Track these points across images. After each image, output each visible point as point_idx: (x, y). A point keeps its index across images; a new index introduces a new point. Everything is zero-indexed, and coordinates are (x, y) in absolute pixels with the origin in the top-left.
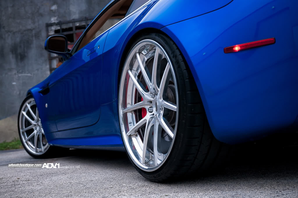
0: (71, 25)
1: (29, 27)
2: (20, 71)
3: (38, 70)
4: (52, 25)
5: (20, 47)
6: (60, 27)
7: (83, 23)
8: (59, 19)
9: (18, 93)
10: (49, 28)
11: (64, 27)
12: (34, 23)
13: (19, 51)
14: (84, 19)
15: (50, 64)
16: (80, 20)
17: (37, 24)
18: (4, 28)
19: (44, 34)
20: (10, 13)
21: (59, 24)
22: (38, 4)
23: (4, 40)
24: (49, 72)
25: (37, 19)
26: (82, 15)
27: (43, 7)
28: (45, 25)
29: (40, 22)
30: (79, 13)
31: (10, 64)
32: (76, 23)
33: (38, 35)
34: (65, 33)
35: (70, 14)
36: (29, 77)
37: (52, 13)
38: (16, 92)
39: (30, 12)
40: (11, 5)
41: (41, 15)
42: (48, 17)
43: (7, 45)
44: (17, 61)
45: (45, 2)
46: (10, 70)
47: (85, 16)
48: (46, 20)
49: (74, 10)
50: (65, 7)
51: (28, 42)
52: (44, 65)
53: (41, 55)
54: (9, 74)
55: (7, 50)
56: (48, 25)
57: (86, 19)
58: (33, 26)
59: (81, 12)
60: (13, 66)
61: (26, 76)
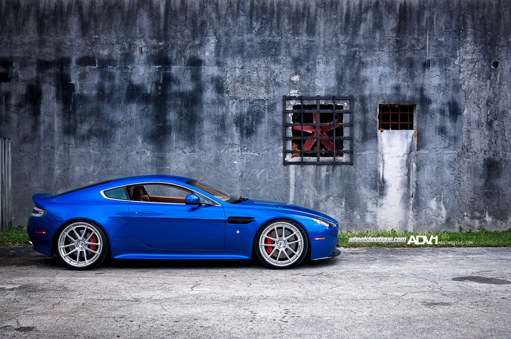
0: (315, 102)
1: (261, 97)
2: (245, 148)
3: (268, 150)
4: (291, 98)
5: (248, 119)
6: (302, 103)
7: (330, 103)
8: (301, 94)
9: (240, 174)
10: (287, 103)
11: (306, 103)
12: (268, 92)
13: (245, 124)
14: (332, 98)
15: (285, 145)
16: (326, 98)
17: (271, 95)
18: (228, 92)
19: (279, 108)
20: (237, 75)
21: (300, 98)
22: (276, 71)
23: (227, 107)
24: (282, 155)
25: (272, 89)
26: (329, 92)
27: (281, 76)
28: (282, 98)
29: (276, 93)
30: (326, 90)
31: (232, 137)
32: (321, 101)
33: (271, 108)
34: (307, 111)
35: (314, 89)
36: (256, 156)
37: (292, 84)
38: (237, 173)
39: (264, 78)
40: (240, 66)
41: (278, 85)
42: (287, 89)
43: (230, 114)
44: (242, 136)
45: (285, 69)
46: (232, 145)
47: (333, 94)
48: (284, 91)
49: (320, 85)
50: (309, 80)
51: (258, 115)
52: (277, 145)
53: (274, 133)
54: (230, 150)
55: (229, 120)
56: (286, 99)
57: (334, 98)
58: (267, 97)
59: (328, 89)
60: (236, 141)
61: (253, 155)
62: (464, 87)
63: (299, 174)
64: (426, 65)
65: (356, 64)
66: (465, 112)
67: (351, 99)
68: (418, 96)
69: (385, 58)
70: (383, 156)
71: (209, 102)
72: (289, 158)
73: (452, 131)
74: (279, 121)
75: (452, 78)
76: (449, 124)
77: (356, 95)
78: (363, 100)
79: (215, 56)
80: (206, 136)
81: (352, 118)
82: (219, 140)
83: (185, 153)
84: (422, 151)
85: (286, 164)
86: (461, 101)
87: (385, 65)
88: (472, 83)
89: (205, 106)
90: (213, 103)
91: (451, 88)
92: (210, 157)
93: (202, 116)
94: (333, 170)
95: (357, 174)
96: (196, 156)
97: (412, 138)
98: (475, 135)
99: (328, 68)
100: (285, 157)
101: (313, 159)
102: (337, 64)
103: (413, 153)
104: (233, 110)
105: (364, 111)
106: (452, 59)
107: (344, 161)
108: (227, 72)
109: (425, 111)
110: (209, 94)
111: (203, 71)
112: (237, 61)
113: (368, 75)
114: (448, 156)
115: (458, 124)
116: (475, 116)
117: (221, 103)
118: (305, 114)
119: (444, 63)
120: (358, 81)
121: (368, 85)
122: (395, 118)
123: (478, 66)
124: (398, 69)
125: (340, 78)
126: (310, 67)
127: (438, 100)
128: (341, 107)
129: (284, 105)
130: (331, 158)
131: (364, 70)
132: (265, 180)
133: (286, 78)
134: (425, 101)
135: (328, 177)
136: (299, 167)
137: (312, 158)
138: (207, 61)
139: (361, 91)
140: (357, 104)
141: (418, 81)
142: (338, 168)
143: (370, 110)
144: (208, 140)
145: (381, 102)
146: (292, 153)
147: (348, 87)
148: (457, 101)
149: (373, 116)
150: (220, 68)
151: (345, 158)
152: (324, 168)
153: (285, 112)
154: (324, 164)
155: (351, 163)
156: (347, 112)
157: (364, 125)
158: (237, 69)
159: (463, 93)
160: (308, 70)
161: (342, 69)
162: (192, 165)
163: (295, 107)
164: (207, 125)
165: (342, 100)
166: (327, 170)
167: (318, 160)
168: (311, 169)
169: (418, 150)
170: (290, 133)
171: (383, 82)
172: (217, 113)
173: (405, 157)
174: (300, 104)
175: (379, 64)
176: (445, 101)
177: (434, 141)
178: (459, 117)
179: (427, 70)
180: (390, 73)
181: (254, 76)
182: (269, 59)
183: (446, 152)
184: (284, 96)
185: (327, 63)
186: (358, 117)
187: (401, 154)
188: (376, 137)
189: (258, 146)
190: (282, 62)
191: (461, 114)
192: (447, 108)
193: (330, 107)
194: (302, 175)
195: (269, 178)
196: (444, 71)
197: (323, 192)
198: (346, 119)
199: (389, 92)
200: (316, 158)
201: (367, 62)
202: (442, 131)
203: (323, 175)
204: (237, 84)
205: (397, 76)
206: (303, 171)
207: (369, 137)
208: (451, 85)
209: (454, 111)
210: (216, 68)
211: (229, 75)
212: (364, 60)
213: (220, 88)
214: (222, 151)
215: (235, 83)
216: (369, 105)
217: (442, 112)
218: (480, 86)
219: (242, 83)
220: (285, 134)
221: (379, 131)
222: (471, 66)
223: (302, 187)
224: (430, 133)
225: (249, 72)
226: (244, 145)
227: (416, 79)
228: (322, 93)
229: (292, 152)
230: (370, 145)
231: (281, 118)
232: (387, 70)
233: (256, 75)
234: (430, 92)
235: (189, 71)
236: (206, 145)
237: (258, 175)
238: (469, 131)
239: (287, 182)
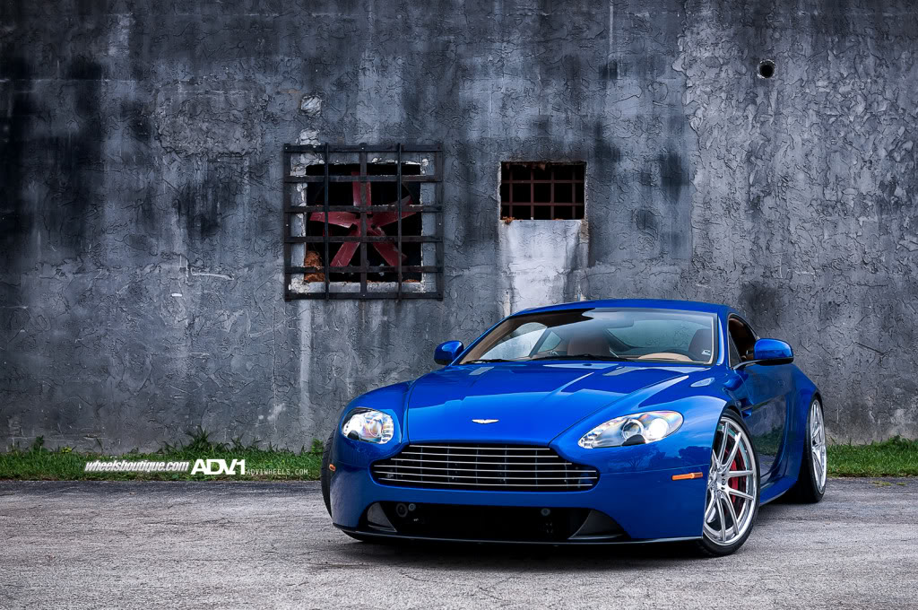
0: (355, 159)
1: (233, 147)
2: (199, 263)
3: (250, 266)
4: (302, 150)
5: (205, 197)
6: (326, 159)
7: (390, 159)
8: (325, 139)
9: (186, 322)
10: (293, 160)
11: (336, 160)
12: (250, 136)
13: (199, 208)
14: (394, 149)
15: (288, 256)
16: (381, 149)
17: (257, 142)
18: (159, 137)
19: (275, 172)
20: (180, 99)
21: (322, 150)
22: (269, 89)
23: (158, 171)
24: (281, 278)
25: (258, 129)
26: (388, 136)
27: (279, 99)
28: (281, 149)
29: (269, 138)
30: (380, 131)
31: (170, 239)
32: (370, 156)
33: (258, 172)
34: (337, 177)
35: (354, 128)
36: (224, 282)
37: (304, 119)
38: (180, 319)
39: (241, 105)
40: (187, 79)
41: (273, 119)
42: (292, 129)
43: (164, 186)
44: (190, 235)
45: (287, 85)
46: (169, 257)
47: (396, 140)
48: (286, 135)
49: (367, 120)
50: (343, 109)
51: (227, 187)
52: (269, 254)
53: (264, 228)
54: (165, 267)
55: (163, 200)
56: (292, 151)
57: (399, 150)
58: (247, 147)
59: (386, 129)
60: (179, 246)
61: (216, 279)
62: (695, 122)
63: (320, 319)
64: (608, 73)
65: (450, 73)
66: (698, 179)
67: (437, 151)
68: (590, 143)
69: (515, 58)
70: (510, 278)
71: (118, 159)
72: (297, 285)
73: (669, 221)
74: (276, 200)
75: (667, 100)
76: (660, 206)
77: (449, 143)
78: (465, 152)
79: (130, 56)
80: (111, 237)
81: (440, 194)
82: (140, 245)
83: (63, 274)
84: (600, 268)
85: (291, 297)
86: (689, 153)
87: (514, 73)
88: (713, 112)
89: (107, 169)
90: (127, 161)
91: (665, 125)
92: (119, 284)
93: (101, 190)
94: (398, 311)
95: (452, 320)
96: (88, 281)
97: (578, 238)
98: (721, 230)
99: (386, 82)
100: (288, 281)
101: (353, 287)
102: (405, 72)
103: (580, 272)
104: (171, 177)
105: (468, 177)
106: (668, 58)
107: (422, 290)
108: (158, 91)
109: (605, 176)
110: (117, 143)
111: (104, 90)
112: (180, 66)
113: (475, 96)
114: (660, 278)
115: (682, 205)
116: (721, 187)
117: (145, 161)
118: (333, 185)
119: (649, 67)
120: (455, 111)
121: (477, 119)
122: (542, 193)
123: (727, 74)
124: (545, 83)
125: (412, 104)
126: (346, 79)
127: (636, 151)
128: (416, 169)
129: (287, 166)
130: (393, 284)
131: (468, 84)
132: (243, 335)
133: (291, 105)
134: (607, 154)
135: (385, 326)
136: (320, 305)
137: (349, 284)
138: (112, 68)
139: (462, 131)
140: (452, 163)
141: (591, 109)
142: (409, 306)
143: (480, 174)
144: (114, 246)
145: (505, 157)
146: (305, 274)
147: (431, 125)
148: (680, 152)
149: (490, 189)
150: (142, 83)
151: (423, 285)
152: (377, 307)
153: (289, 182)
154: (376, 297)
155: (437, 296)
156: (429, 180)
157: (468, 208)
158: (180, 85)
159: (694, 136)
160: (340, 85)
161: (417, 84)
162: (79, 302)
163: (311, 170)
164: (112, 212)
165: (419, 152)
166: (384, 312)
167: (364, 287)
168: (347, 309)
169: (591, 265)
170: (300, 228)
171: (510, 113)
172: (134, 185)
173: (562, 282)
174: (321, 162)
175: (500, 72)
176: (652, 154)
177: (628, 244)
178: (683, 190)
179: (610, 84)
180: (526, 91)
181: (219, 99)
182: (253, 62)
183: (654, 269)
184: (287, 145)
185: (383, 69)
186: (454, 190)
187: (552, 274)
188: (494, 236)
189: (229, 259)
190: (282, 69)
191: (688, 183)
192: (656, 171)
193: (390, 169)
194: (328, 322)
195: (254, 330)
196: (648, 85)
197: (375, 362)
198: (427, 195)
199: (523, 133)
200: (358, 284)
201: (474, 68)
202: (645, 220)
203: (376, 322)
204: (180, 120)
205: (542, 98)
206: (328, 314)
207: (481, 236)
208: (666, 116)
209: (673, 175)
210: (132, 83)
211: (161, 98)
212: (467, 62)
213: (141, 129)
214: (148, 269)
215: (176, 117)
216: (479, 164)
217: (645, 179)
218: (731, 120)
219: (192, 117)
220: (288, 231)
221: (501, 223)
222: (711, 74)
223: (327, 350)
224: (618, 226)
225: (207, 92)
226: (196, 256)
227: (585, 104)
228: (373, 138)
229: (304, 271)
230: (480, 255)
231: (279, 194)
232: (520, 84)
233: (222, 99)
234: (618, 134)
235: (72, 90)
236: (111, 256)
237: (228, 325)
238: (707, 222)
239: (294, 339)
